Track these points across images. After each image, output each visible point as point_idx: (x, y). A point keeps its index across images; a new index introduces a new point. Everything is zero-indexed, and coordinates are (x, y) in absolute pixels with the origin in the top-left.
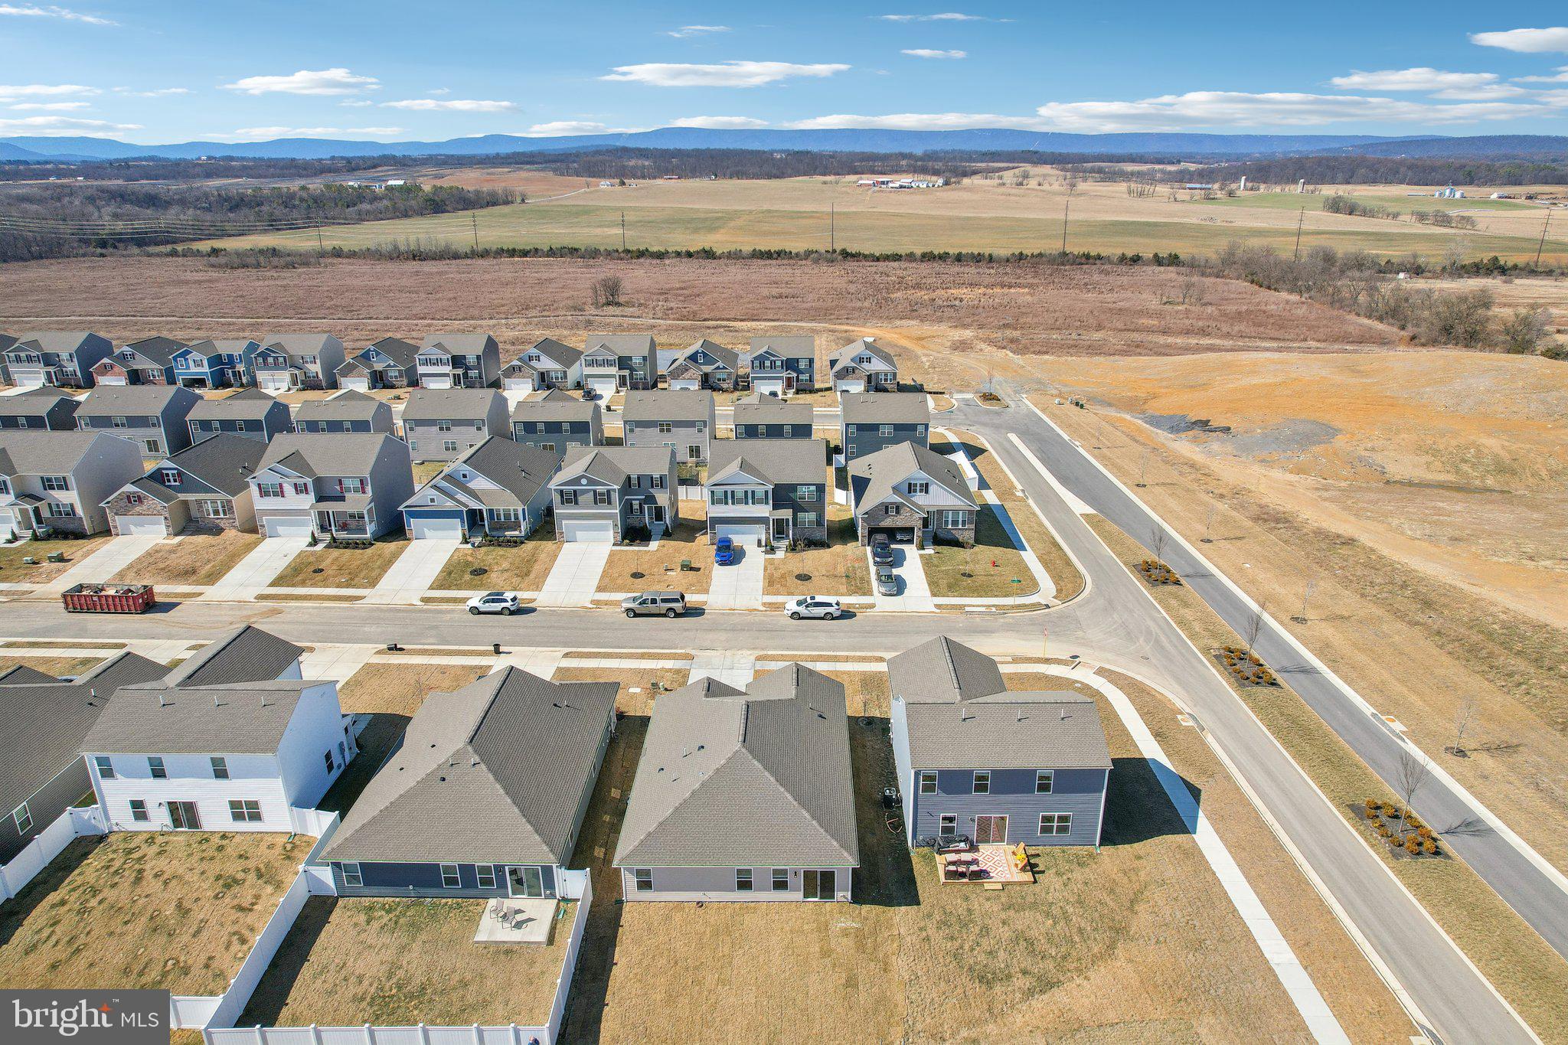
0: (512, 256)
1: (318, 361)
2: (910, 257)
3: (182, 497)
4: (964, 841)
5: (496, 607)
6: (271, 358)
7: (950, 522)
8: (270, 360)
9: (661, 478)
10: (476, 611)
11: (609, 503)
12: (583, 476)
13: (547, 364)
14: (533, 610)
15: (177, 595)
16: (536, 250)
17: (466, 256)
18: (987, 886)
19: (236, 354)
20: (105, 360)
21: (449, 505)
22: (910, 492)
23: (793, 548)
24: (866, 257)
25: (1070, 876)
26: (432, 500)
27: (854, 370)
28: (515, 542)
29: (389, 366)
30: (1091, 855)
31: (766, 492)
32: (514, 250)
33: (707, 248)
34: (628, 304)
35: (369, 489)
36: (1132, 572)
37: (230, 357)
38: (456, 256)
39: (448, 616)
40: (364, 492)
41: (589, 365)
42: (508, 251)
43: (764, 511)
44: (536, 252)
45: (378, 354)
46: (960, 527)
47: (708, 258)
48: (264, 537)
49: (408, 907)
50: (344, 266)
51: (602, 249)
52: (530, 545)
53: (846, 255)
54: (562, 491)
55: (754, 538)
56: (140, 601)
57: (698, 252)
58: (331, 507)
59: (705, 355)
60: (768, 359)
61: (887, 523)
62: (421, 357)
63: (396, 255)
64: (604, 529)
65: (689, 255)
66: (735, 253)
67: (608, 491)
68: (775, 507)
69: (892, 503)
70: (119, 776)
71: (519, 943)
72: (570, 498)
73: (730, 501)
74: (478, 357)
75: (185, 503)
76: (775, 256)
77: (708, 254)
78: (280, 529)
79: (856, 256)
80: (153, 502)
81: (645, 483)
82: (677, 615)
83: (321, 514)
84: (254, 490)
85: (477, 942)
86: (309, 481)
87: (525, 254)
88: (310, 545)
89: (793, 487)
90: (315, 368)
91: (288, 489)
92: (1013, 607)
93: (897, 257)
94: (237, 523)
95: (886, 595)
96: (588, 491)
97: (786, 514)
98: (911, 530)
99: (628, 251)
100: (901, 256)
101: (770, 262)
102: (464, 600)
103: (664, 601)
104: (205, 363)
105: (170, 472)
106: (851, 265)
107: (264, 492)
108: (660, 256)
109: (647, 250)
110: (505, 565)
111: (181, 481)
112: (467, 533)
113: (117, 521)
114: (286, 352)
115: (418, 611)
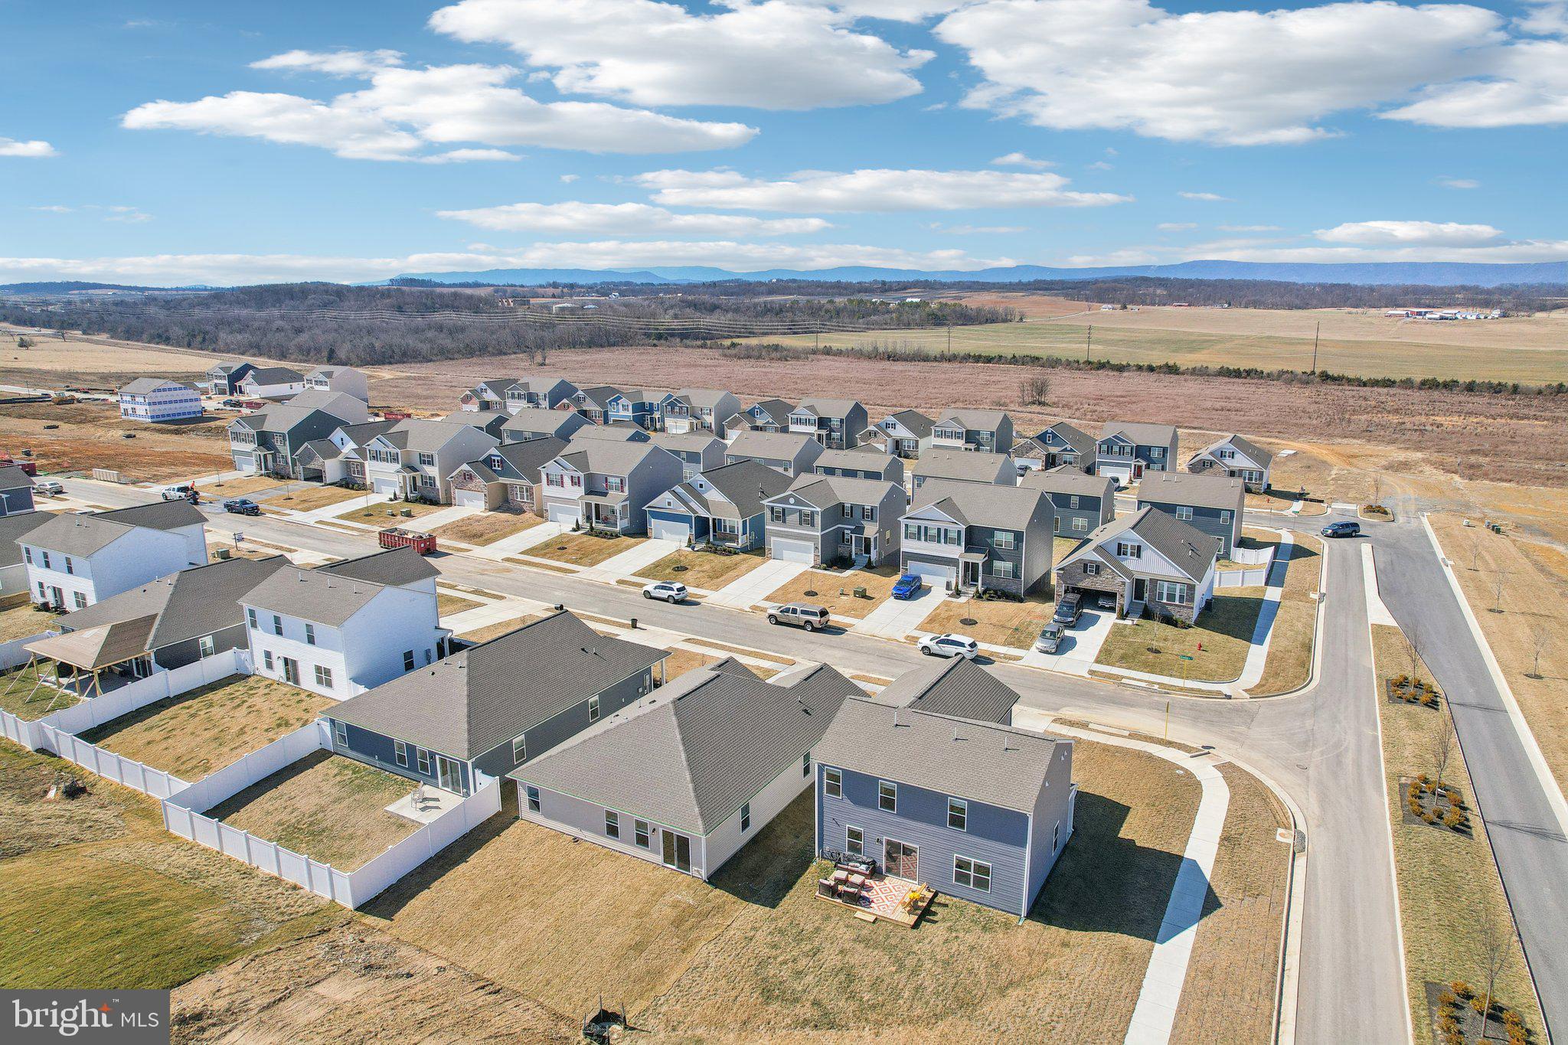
0: (977, 362)
1: (713, 414)
2: (1407, 384)
3: (502, 480)
4: (868, 864)
5: (664, 594)
6: (674, 406)
7: (1165, 596)
8: (677, 409)
9: (872, 510)
10: (648, 596)
11: (813, 525)
12: (791, 496)
13: (902, 432)
14: (697, 604)
15: (449, 547)
16: (1000, 357)
17: (935, 359)
18: (858, 914)
19: (655, 403)
20: (565, 401)
21: (682, 510)
22: (1119, 554)
23: (979, 596)
24: (1349, 381)
25: (961, 935)
26: (669, 504)
27: (1211, 464)
28: (730, 552)
29: (768, 422)
30: (1007, 925)
31: (959, 532)
32: (980, 356)
33: (1171, 363)
34: (1055, 404)
35: (626, 489)
36: (1379, 686)
37: (651, 405)
38: (926, 359)
39: (623, 596)
40: (622, 491)
41: (938, 436)
42: (974, 356)
43: (956, 551)
44: (1000, 359)
45: (762, 412)
46: (1177, 603)
47: (1170, 373)
48: (547, 520)
49: (370, 773)
50: (828, 362)
51: (1064, 360)
52: (742, 556)
53: (1326, 377)
54: (772, 508)
55: (944, 580)
56: (423, 545)
57: (1160, 367)
58: (594, 500)
59: (1055, 436)
60: (1117, 444)
61: (1086, 584)
62: (793, 416)
63: (875, 355)
64: (806, 551)
65: (1151, 369)
66: (1200, 370)
67: (812, 513)
68: (968, 550)
69: (1091, 562)
70: (259, 628)
71: (413, 821)
72: (780, 516)
73: (923, 538)
74: (842, 421)
75: (505, 485)
76: (1244, 374)
77: (1172, 370)
78: (560, 516)
79: (1337, 380)
80: (479, 481)
81: (858, 514)
82: (814, 630)
83: (588, 505)
84: (544, 477)
85: (386, 811)
86: (581, 475)
87: (989, 360)
88: (574, 530)
89: (991, 532)
90: (710, 419)
91: (567, 481)
92: (1181, 689)
93: (1389, 383)
94: (535, 508)
95: (1042, 651)
96: (793, 511)
97: (978, 558)
98: (1112, 596)
99: (1089, 363)
100: (1394, 382)
101: (1237, 380)
102: (641, 585)
103: (803, 612)
104: (630, 408)
105: (496, 458)
106: (1331, 388)
107: (550, 482)
108: (1121, 369)
109: (1108, 362)
110: (707, 567)
111: (502, 467)
112: (693, 538)
113: (457, 494)
114: (690, 403)
115: (612, 589)
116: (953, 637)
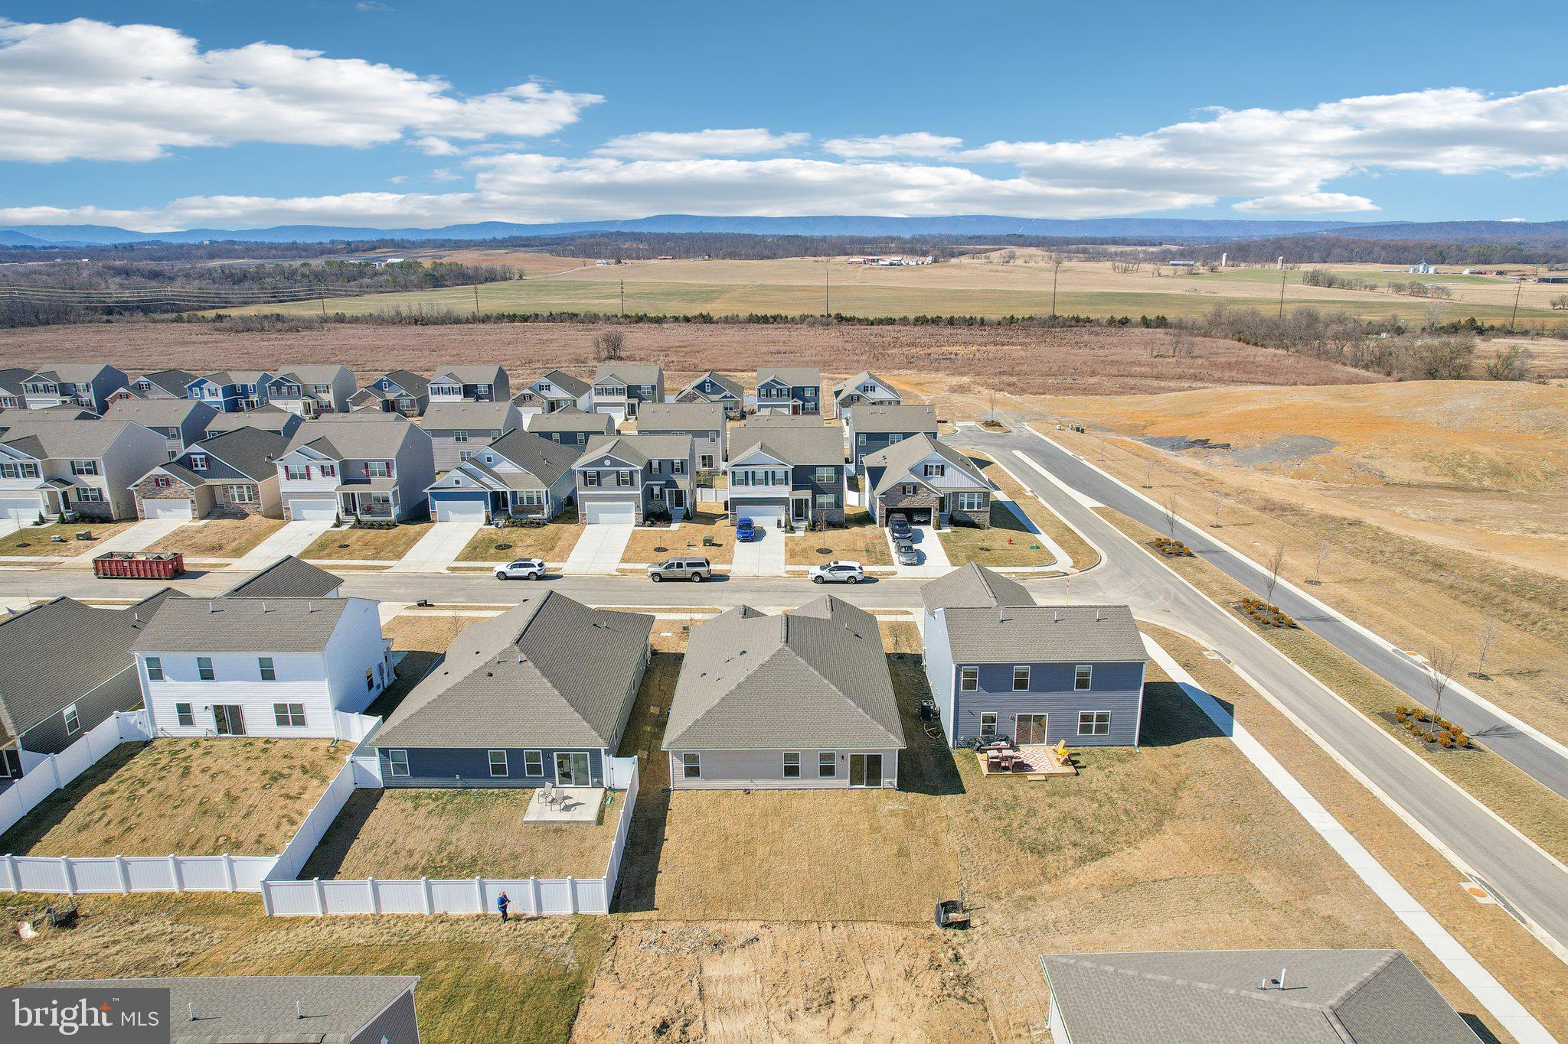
0: (514, 321)
1: (331, 391)
2: (904, 321)
3: (209, 482)
4: (1005, 740)
5: (524, 572)
6: (282, 387)
7: (966, 504)
8: (284, 390)
9: (682, 463)
10: (503, 577)
11: (632, 484)
12: (606, 457)
13: (557, 393)
14: (560, 577)
15: (204, 565)
16: (537, 315)
17: (467, 321)
18: (1029, 778)
19: (250, 384)
20: (122, 390)
21: (475, 486)
22: (926, 474)
23: (813, 527)
24: (860, 321)
25: (1111, 769)
26: (457, 482)
27: (859, 398)
28: (539, 524)
29: (401, 395)
30: (1130, 754)
31: (786, 473)
32: (515, 316)
33: (705, 313)
34: (630, 358)
35: (394, 473)
36: (1146, 549)
37: (244, 387)
38: (458, 321)
39: (476, 581)
40: (389, 476)
41: (599, 394)
42: (509, 316)
43: (785, 491)
44: (536, 317)
45: (391, 385)
46: (976, 509)
47: (705, 323)
48: (289, 519)
49: (455, 796)
50: (347, 330)
51: (601, 315)
52: (552, 527)
53: (840, 319)
54: (585, 473)
55: (775, 519)
56: (170, 566)
57: (695, 317)
58: (357, 489)
59: (713, 385)
60: (774, 387)
61: (905, 503)
62: (434, 386)
63: (398, 320)
64: (626, 511)
65: (687, 320)
66: (732, 318)
67: (631, 473)
68: (794, 488)
69: (909, 484)
70: (167, 678)
71: (569, 822)
72: (593, 479)
73: (750, 482)
74: (490, 387)
75: (211, 487)
76: (771, 320)
77: (706, 319)
78: (305, 513)
79: (850, 320)
80: (182, 485)
81: (667, 468)
82: (703, 580)
83: (345, 495)
84: (281, 471)
85: (527, 822)
86: (336, 463)
87: (525, 319)
88: (336, 526)
89: (812, 469)
90: (328, 398)
91: (315, 472)
92: (1032, 574)
93: (891, 322)
94: (262, 509)
95: (906, 564)
96: (610, 473)
97: (806, 494)
98: (927, 511)
99: (626, 316)
100: (894, 320)
101: (765, 326)
102: (491, 569)
103: (689, 565)
104: (220, 392)
105: (198, 457)
106: (846, 328)
107: (290, 476)
108: (659, 320)
109: (646, 315)
110: (529, 541)
111: (209, 466)
112: (490, 515)
113: (144, 505)
114: (301, 383)
115: (445, 578)
116: (841, 563)
